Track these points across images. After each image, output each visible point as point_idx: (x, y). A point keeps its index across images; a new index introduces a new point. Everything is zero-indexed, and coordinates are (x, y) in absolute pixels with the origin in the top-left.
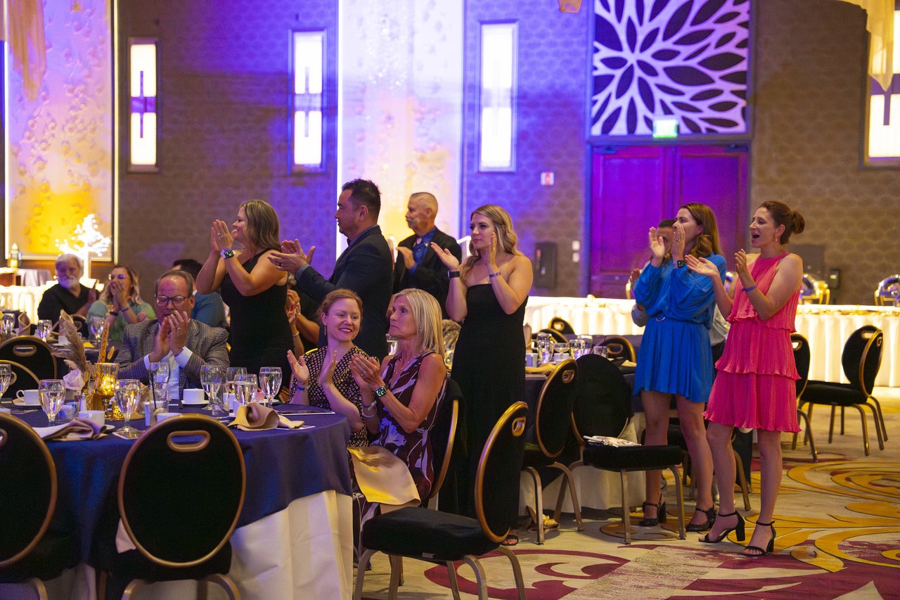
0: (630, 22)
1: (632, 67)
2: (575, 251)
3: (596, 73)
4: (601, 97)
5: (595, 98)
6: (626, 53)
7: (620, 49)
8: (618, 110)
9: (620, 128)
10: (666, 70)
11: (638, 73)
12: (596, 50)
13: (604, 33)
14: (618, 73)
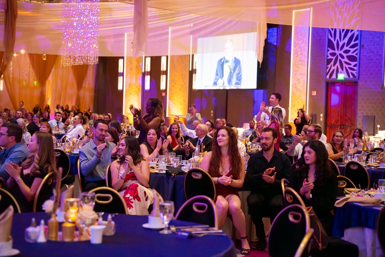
0: (338, 41)
1: (338, 55)
2: (321, 117)
3: (328, 58)
4: (329, 66)
5: (328, 66)
6: (336, 51)
7: (334, 50)
8: (334, 70)
9: (334, 76)
10: (347, 57)
11: (339, 58)
12: (328, 50)
13: (331, 45)
14: (334, 58)
